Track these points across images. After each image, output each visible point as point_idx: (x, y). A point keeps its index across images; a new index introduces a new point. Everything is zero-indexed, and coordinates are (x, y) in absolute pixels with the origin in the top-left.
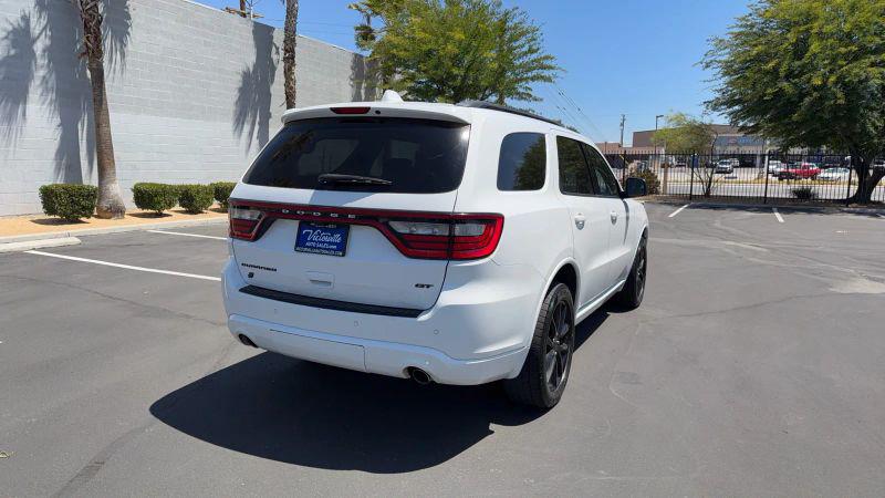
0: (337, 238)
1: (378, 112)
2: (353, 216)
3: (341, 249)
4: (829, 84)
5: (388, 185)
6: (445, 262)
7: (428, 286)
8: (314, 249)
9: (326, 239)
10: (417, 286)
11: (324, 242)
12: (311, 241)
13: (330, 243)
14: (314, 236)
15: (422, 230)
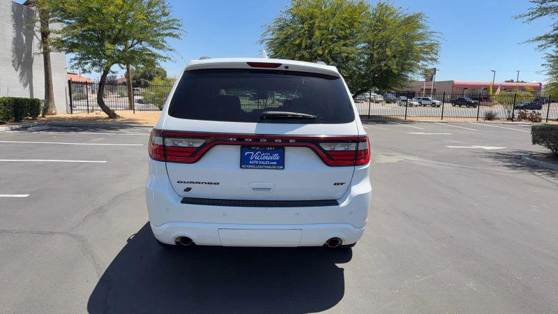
0: (276, 157)
1: (287, 67)
2: (294, 141)
3: (281, 164)
4: (326, 54)
5: (314, 118)
6: (352, 168)
7: (342, 184)
8: (257, 166)
9: (266, 158)
10: (335, 184)
11: (266, 160)
12: (254, 159)
13: (270, 161)
14: (255, 156)
15: (339, 147)
